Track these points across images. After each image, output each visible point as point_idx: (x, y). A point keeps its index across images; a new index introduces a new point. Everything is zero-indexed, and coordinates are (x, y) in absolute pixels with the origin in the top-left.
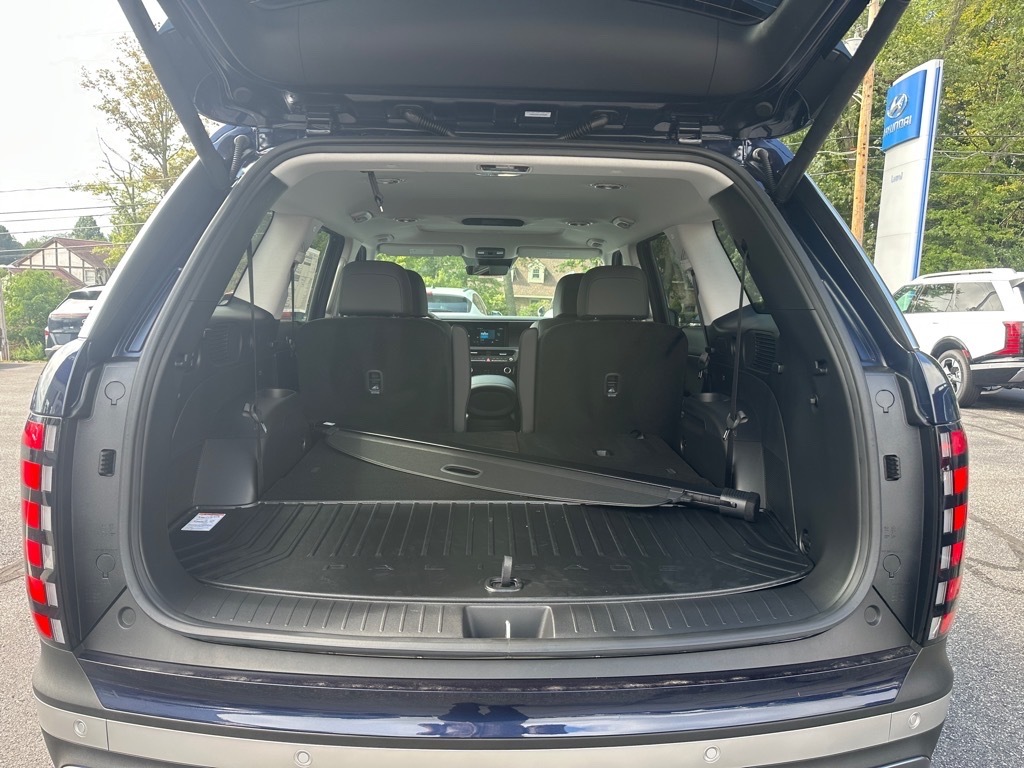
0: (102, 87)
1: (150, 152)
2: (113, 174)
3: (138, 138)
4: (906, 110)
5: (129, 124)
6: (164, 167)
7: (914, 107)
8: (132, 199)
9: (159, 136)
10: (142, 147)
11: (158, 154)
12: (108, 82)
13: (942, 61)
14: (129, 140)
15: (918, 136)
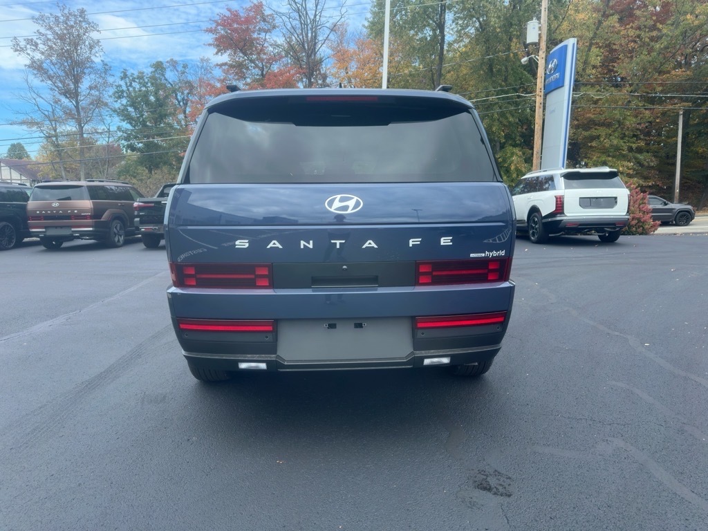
0: (29, 51)
1: (67, 97)
2: (40, 112)
3: (58, 87)
4: (556, 69)
5: (50, 78)
6: (77, 107)
7: (560, 68)
8: (55, 131)
9: (72, 86)
10: (61, 94)
11: (73, 98)
12: (33, 47)
13: (576, 39)
14: (51, 89)
15: (563, 86)
